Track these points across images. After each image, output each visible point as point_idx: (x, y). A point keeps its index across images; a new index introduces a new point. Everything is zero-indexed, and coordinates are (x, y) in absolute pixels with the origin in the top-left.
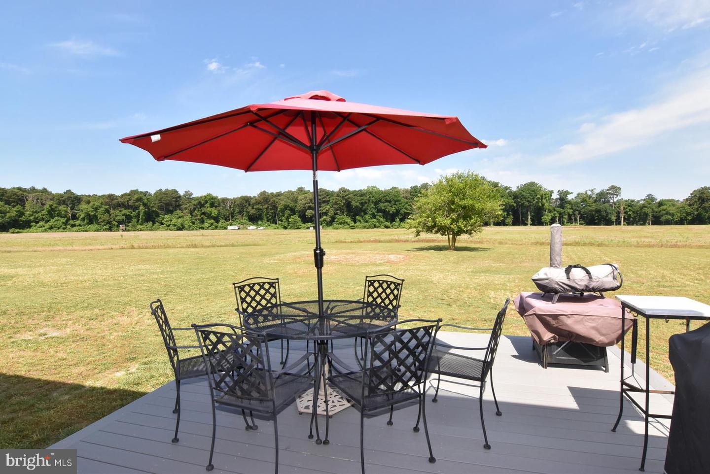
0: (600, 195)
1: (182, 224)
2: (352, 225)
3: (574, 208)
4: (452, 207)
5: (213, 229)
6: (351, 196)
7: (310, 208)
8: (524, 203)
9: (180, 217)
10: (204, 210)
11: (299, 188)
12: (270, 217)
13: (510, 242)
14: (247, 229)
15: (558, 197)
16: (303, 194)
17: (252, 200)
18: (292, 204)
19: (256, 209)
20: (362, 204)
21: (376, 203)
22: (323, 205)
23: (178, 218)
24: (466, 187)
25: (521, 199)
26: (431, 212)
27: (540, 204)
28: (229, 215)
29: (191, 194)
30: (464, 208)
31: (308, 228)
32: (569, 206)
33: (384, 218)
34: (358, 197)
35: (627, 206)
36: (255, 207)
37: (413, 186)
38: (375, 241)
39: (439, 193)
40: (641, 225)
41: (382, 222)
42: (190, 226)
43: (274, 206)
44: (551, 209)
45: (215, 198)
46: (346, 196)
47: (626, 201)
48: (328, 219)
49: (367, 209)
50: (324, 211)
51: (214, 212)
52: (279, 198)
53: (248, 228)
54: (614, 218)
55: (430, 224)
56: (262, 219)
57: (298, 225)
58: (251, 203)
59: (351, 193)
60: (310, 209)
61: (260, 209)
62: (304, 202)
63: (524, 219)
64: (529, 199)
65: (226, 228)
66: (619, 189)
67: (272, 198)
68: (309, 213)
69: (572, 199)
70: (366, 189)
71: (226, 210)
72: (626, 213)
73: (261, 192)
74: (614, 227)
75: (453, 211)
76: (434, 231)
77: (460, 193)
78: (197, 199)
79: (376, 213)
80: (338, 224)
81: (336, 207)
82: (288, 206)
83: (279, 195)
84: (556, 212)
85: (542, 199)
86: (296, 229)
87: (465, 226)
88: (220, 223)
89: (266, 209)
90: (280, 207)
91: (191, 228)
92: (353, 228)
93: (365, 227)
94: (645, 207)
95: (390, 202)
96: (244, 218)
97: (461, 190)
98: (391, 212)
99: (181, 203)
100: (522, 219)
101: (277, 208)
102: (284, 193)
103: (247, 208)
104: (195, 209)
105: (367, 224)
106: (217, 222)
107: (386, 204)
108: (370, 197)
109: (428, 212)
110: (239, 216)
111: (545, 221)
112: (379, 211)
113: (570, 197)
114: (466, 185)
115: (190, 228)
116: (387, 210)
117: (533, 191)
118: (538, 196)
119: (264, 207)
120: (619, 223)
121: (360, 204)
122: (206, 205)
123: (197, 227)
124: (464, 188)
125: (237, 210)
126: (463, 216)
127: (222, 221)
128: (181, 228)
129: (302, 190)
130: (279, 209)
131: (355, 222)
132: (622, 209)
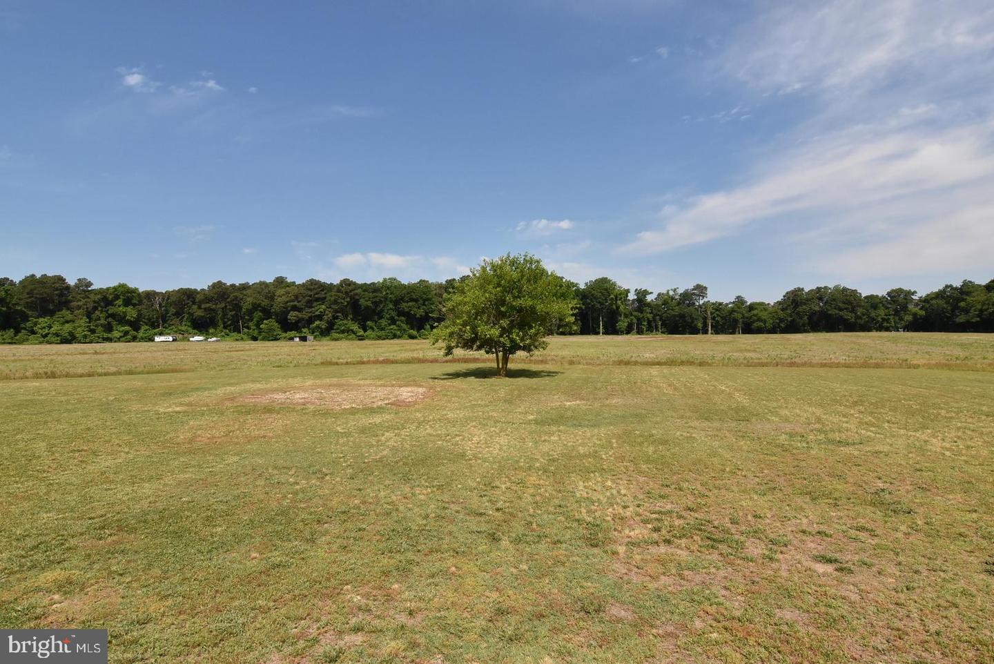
0: (684, 296)
1: (71, 334)
2: (360, 334)
3: (654, 312)
4: (502, 309)
5: (129, 342)
6: (359, 291)
7: (295, 308)
8: (594, 305)
9: (67, 322)
10: (112, 310)
11: (277, 278)
12: (229, 322)
13: (585, 362)
14: (189, 340)
15: (636, 297)
16: (285, 287)
17: (198, 296)
18: (265, 303)
19: (205, 309)
20: (376, 304)
21: (397, 302)
22: (315, 304)
23: (63, 324)
24: (522, 279)
25: (591, 300)
26: (470, 318)
27: (614, 307)
28: (157, 318)
29: (90, 284)
30: (520, 310)
31: (292, 339)
32: (648, 310)
33: (407, 324)
34: (369, 293)
35: (714, 311)
36: (203, 306)
37: (449, 279)
38: (387, 362)
39: (482, 287)
40: (731, 333)
41: (404, 330)
42: (85, 337)
43: (236, 304)
44: (627, 313)
45: (134, 291)
46: (351, 291)
47: (713, 304)
48: (324, 325)
49: (382, 311)
50: (317, 313)
51: (131, 313)
52: (245, 292)
53: (191, 339)
54: (700, 325)
55: (468, 335)
56: (215, 325)
57: (275, 334)
58: (197, 300)
59: (359, 288)
60: (294, 311)
61: (213, 310)
62: (284, 299)
63: (594, 326)
64: (601, 300)
65: (152, 340)
66: (706, 288)
67: (233, 293)
68: (292, 316)
69: (652, 300)
70: (381, 281)
71: (153, 310)
72: (713, 318)
73: (214, 283)
74: (700, 336)
75: (503, 315)
76: (475, 347)
77: (513, 288)
78: (100, 291)
79: (396, 317)
80: (339, 333)
81: (336, 307)
82: (259, 305)
83: (244, 287)
84: (633, 317)
85: (616, 300)
86: (272, 340)
87: (522, 339)
88: (142, 331)
89: (223, 309)
90: (246, 306)
91: (87, 340)
92: (361, 338)
93: (379, 338)
94: (735, 311)
95: (416, 301)
96: (184, 323)
97: (515, 283)
98: (418, 316)
99: (70, 298)
100: (593, 327)
101: (241, 308)
102: (253, 285)
103: (190, 307)
104: (95, 309)
105: (383, 333)
106: (137, 329)
107: (411, 304)
108: (387, 294)
109: (465, 318)
110: (176, 321)
111: (620, 328)
112: (401, 313)
113: (649, 298)
114: (523, 276)
115: (85, 340)
116: (412, 312)
117: (606, 290)
118: (612, 296)
119: (218, 306)
120: (706, 332)
121: (372, 303)
122: (117, 302)
123: (99, 337)
124: (519, 280)
125: (172, 310)
126: (518, 324)
127: (144, 327)
128: (70, 339)
129: (282, 282)
130: (244, 310)
131: (365, 331)
132: (709, 313)
